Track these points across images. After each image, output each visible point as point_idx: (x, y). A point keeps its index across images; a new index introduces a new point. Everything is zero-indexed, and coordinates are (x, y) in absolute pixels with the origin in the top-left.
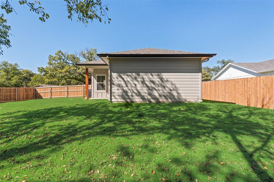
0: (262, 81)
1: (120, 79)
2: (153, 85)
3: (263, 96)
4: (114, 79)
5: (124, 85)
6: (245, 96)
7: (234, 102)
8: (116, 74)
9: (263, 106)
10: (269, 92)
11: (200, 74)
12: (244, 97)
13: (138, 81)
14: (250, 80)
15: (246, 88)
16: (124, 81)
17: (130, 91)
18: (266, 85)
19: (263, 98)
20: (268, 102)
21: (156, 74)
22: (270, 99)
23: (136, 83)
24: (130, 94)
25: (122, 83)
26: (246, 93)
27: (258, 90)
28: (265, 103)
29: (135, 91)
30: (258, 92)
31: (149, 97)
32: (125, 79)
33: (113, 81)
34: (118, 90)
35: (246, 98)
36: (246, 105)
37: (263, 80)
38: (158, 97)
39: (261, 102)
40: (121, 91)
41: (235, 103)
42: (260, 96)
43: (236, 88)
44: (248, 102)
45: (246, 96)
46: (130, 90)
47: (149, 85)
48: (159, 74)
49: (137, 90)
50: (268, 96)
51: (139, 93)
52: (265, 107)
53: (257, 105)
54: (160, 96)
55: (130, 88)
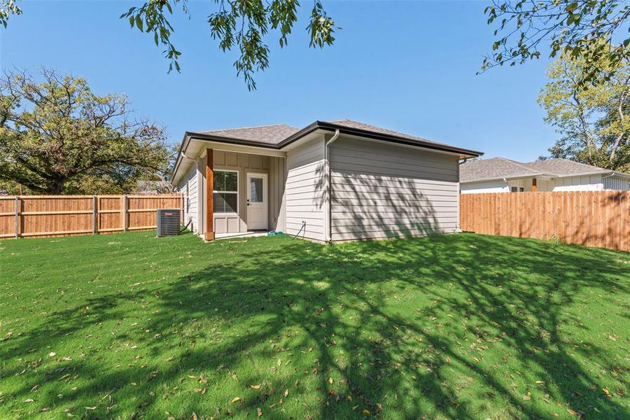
0: (518, 199)
1: (348, 188)
2: (401, 203)
3: (521, 220)
4: (336, 187)
5: (355, 202)
6: (491, 221)
7: (472, 231)
8: (339, 174)
9: (521, 234)
10: (529, 215)
11: (458, 184)
12: (489, 223)
13: (378, 193)
14: (500, 196)
15: (493, 207)
16: (356, 192)
17: (366, 215)
18: (525, 205)
19: (520, 223)
20: (529, 229)
21: (406, 180)
22: (531, 224)
23: (375, 196)
24: (365, 222)
25: (352, 195)
26: (493, 217)
27: (514, 211)
28: (523, 231)
29: (375, 216)
30: (513, 214)
31: (396, 228)
32: (357, 188)
33: (333, 191)
34: (344, 212)
35: (493, 223)
36: (493, 234)
37: (520, 197)
38: (409, 226)
39: (518, 230)
40: (350, 216)
41: (474, 232)
42: (516, 220)
43: (474, 208)
44: (496, 230)
45: (493, 220)
46: (365, 212)
47: (396, 202)
48: (411, 180)
49: (377, 212)
50: (528, 221)
51: (381, 218)
52: (523, 236)
53: (511, 233)
54: (412, 224)
55: (366, 208)
